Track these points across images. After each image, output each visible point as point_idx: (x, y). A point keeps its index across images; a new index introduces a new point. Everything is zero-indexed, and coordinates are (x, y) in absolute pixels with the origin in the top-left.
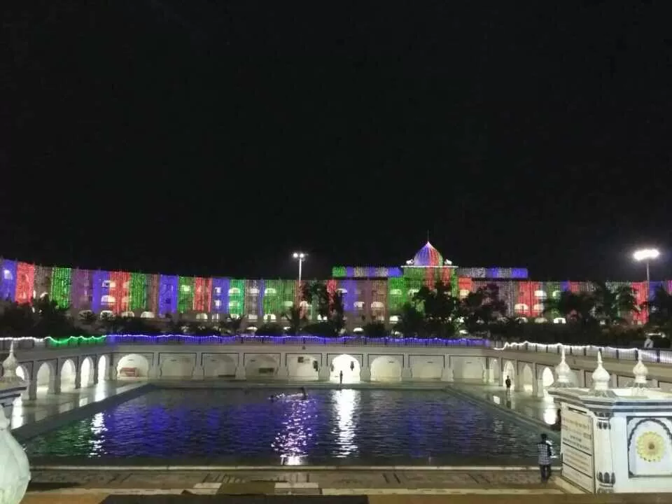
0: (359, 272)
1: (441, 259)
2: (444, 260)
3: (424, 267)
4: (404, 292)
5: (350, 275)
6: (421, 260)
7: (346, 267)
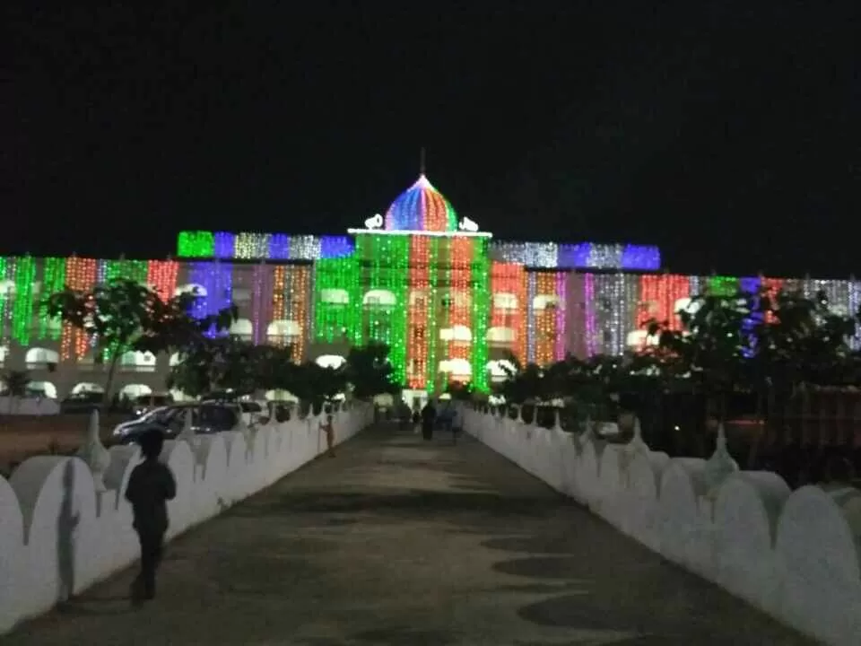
0: (245, 247)
1: (450, 214)
2: (460, 219)
3: (407, 232)
4: (356, 297)
5: (224, 254)
6: (400, 219)
7: (214, 231)
